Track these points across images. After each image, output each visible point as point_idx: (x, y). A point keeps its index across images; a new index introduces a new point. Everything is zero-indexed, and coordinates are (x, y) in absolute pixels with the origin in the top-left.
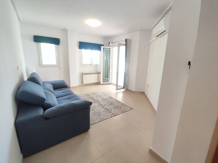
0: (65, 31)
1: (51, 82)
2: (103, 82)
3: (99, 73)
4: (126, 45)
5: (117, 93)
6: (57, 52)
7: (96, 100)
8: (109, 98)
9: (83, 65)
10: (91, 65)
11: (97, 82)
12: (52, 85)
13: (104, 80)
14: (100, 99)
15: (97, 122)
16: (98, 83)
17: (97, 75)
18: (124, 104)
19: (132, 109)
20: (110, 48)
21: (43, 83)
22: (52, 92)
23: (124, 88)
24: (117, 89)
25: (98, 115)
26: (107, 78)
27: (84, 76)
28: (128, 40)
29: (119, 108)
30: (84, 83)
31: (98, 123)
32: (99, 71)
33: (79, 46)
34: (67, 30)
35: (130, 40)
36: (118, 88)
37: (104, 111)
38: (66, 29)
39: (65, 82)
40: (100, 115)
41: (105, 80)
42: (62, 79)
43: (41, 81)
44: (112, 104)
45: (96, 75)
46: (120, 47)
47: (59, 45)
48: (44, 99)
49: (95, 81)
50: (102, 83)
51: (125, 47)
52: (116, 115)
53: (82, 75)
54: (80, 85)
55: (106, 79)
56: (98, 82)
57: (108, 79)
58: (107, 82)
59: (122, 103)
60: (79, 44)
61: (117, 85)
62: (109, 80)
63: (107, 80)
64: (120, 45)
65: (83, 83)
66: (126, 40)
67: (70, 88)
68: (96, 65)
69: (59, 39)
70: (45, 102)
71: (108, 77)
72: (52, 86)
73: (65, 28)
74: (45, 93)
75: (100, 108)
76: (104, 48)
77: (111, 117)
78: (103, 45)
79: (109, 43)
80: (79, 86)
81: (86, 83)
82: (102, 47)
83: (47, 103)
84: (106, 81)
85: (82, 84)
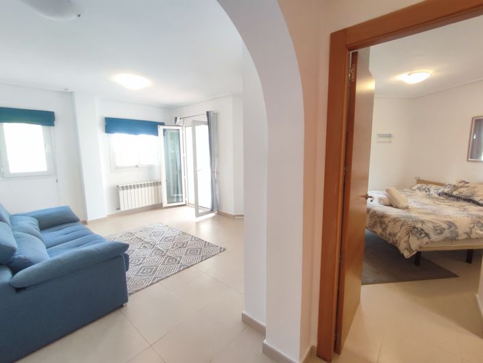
0: (68, 94)
1: (34, 212)
2: (168, 203)
3: (157, 184)
4: (209, 123)
5: (198, 224)
6: (50, 141)
7: (148, 243)
8: (179, 235)
9: (116, 169)
10: (137, 166)
11: (154, 203)
12: (37, 219)
13: (170, 199)
14: (157, 240)
15: (147, 286)
16: (158, 207)
17: (153, 187)
18: (209, 243)
19: (224, 250)
20: (179, 130)
21: (11, 217)
22: (34, 235)
23: (212, 211)
24: (198, 215)
25: (150, 272)
26: (178, 193)
27: (121, 192)
28: (212, 114)
29: (197, 252)
30: (122, 209)
31: (148, 288)
32: (157, 178)
33: (106, 126)
34: (71, 93)
35: (216, 114)
36: (200, 211)
37: (164, 262)
38: (69, 91)
39: (71, 211)
40: (154, 272)
41: (173, 197)
42: (63, 205)
43: (7, 213)
44: (183, 245)
45: (151, 189)
46: (196, 127)
47: (53, 125)
48: (13, 250)
49: (150, 202)
50: (165, 204)
51: (207, 127)
52: (188, 267)
53: (116, 191)
54: (113, 215)
55: (176, 195)
56: (157, 203)
57: (180, 195)
58: (178, 202)
59: (206, 242)
60: (104, 124)
61: (197, 206)
62: (182, 197)
63: (178, 197)
64: (195, 123)
65: (119, 209)
66: (208, 113)
67: (85, 222)
68: (151, 168)
69: (53, 113)
70: (16, 257)
71: (180, 191)
72: (35, 222)
73: (66, 90)
74: (16, 237)
75: (157, 258)
76: (164, 130)
77: (178, 272)
78: (163, 124)
79: (176, 119)
80: (111, 217)
81: (126, 209)
82: (161, 129)
83: (19, 258)
84: (175, 200)
85: (118, 211)
